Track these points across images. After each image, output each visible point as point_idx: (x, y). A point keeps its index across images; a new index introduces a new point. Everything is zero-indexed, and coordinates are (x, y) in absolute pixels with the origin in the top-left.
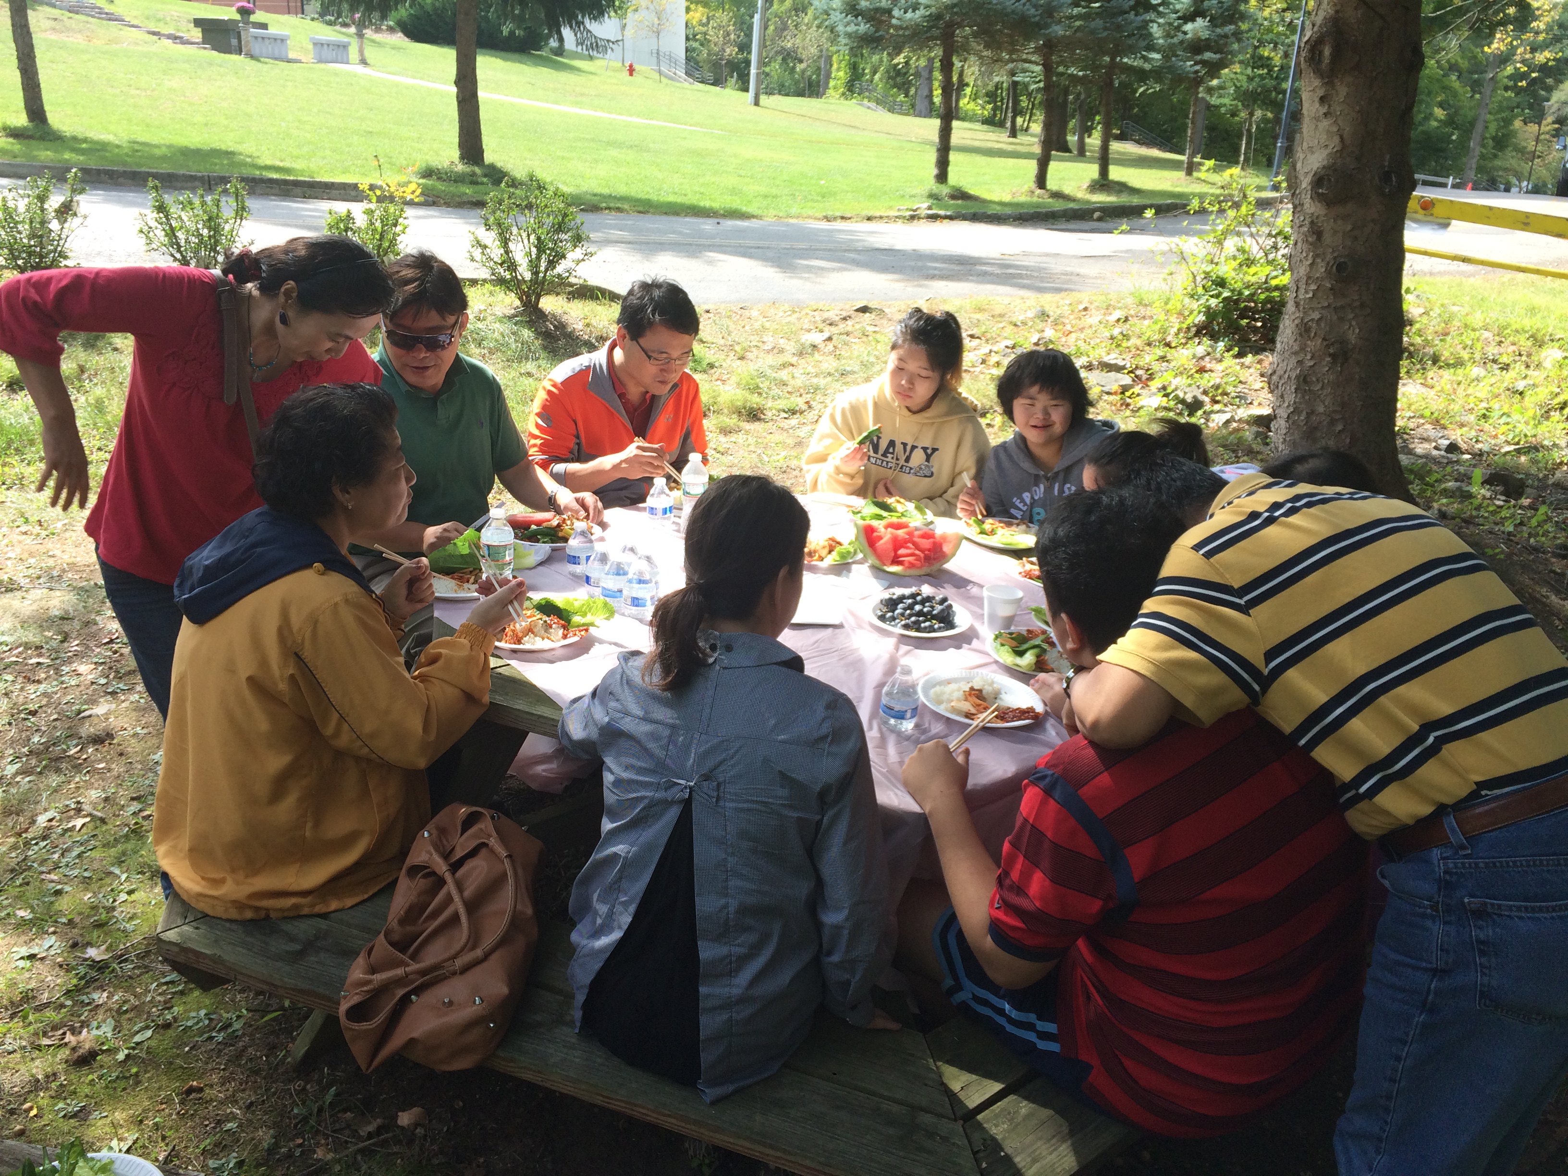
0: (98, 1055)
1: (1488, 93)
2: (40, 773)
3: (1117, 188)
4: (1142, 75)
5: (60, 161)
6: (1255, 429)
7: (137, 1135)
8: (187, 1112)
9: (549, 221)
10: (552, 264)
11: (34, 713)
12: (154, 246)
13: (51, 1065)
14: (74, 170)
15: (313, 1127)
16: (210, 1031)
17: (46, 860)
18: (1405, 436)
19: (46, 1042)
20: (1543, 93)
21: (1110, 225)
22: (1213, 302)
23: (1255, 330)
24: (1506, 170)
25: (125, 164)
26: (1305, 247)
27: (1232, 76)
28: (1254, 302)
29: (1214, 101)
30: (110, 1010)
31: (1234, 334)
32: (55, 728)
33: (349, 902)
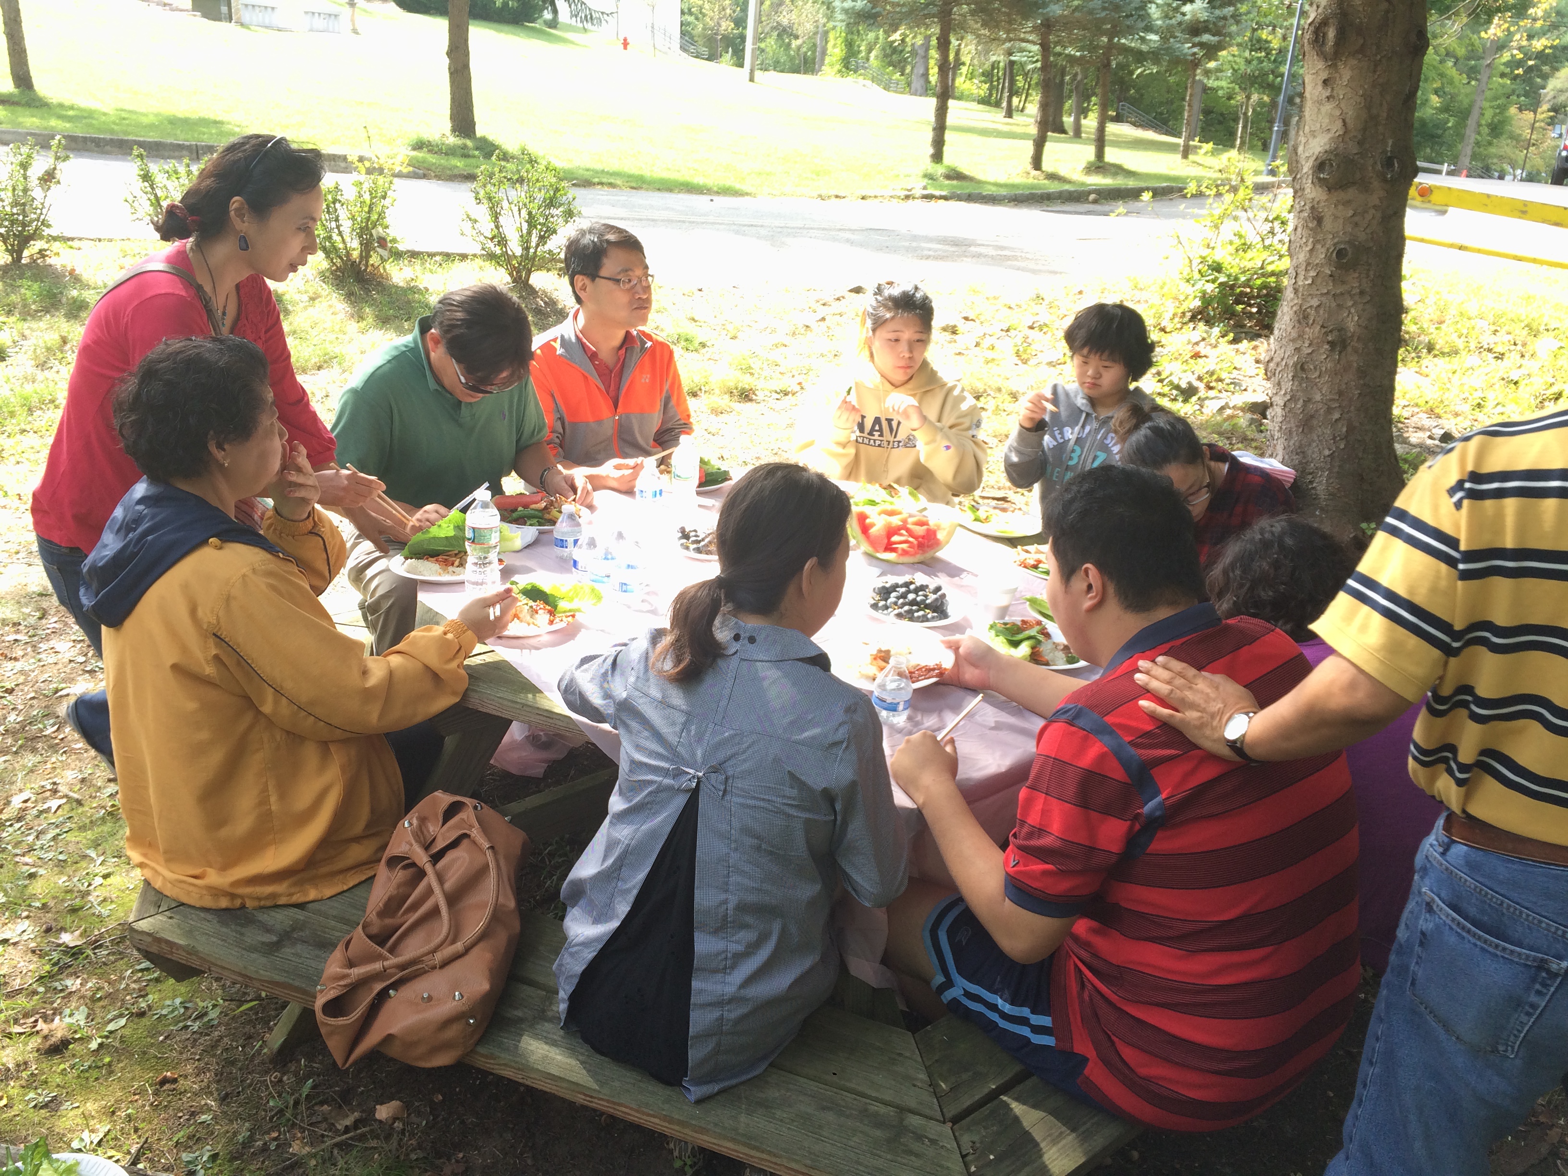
0: (70, 1043)
1: (1485, 79)
2: (16, 753)
3: (1113, 170)
4: (1140, 57)
5: (46, 128)
6: (1249, 416)
7: (109, 1127)
8: (160, 1103)
9: (540, 196)
10: (542, 239)
11: (10, 691)
12: (138, 215)
13: (23, 1053)
14: (58, 137)
15: (289, 1120)
16: (185, 1020)
17: (20, 842)
18: (1400, 425)
19: (17, 1029)
20: (1539, 80)
21: (1106, 208)
22: (1210, 288)
23: (1251, 316)
24: (1501, 158)
25: (112, 132)
26: (1306, 233)
27: (1230, 58)
28: (1250, 287)
29: (1211, 83)
30: (83, 997)
31: (1229, 319)
32: (31, 706)
33: (328, 892)
